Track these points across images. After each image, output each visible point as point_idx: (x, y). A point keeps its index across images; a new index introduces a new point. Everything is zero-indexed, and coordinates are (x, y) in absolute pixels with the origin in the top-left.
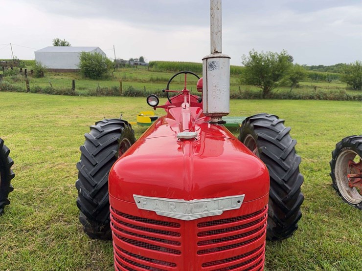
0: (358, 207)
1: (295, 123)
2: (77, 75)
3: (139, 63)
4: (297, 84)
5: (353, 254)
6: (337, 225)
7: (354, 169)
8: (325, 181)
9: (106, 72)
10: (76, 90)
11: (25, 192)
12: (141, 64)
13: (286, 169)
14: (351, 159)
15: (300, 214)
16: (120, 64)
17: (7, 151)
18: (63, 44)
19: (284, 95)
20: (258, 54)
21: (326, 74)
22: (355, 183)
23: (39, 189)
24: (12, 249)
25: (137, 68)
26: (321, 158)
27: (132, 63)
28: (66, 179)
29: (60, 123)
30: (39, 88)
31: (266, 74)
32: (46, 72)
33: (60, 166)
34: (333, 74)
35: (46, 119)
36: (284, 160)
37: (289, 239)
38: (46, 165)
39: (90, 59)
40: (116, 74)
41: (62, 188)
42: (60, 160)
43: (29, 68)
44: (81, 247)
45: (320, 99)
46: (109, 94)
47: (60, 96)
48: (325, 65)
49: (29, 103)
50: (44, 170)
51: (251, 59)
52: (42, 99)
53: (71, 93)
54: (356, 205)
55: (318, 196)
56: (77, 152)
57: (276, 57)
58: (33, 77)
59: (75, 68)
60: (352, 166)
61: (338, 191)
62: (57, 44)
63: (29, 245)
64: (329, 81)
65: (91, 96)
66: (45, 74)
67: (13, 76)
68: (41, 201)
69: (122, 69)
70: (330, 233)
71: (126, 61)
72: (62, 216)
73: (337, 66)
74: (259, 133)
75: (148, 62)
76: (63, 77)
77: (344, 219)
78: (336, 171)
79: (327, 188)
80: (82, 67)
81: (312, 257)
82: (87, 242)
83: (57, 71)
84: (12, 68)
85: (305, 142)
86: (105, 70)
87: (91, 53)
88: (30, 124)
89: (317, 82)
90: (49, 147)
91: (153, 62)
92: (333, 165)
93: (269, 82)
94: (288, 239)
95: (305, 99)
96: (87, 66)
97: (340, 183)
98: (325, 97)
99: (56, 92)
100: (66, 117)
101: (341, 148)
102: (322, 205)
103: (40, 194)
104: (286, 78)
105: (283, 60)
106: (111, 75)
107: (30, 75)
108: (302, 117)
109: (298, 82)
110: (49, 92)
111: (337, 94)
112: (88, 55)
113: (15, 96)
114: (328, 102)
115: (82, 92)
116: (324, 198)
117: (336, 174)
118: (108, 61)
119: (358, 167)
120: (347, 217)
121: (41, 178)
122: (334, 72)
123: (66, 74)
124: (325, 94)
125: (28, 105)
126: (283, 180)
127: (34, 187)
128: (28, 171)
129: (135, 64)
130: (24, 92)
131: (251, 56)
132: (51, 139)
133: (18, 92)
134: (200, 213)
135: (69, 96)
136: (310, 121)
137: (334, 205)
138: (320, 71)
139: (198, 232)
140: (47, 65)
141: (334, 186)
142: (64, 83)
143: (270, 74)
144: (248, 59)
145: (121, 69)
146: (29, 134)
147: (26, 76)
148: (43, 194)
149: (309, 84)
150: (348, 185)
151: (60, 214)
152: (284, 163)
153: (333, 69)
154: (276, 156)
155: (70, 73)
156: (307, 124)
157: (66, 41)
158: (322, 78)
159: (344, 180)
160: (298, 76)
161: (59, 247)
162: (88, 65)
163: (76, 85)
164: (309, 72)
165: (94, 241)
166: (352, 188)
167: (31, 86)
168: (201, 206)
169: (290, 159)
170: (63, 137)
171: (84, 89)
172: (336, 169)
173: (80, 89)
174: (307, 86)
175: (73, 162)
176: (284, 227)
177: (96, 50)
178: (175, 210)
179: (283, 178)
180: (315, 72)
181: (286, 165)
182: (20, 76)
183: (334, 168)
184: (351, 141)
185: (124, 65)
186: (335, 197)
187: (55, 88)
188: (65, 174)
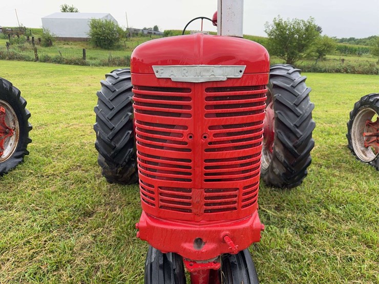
0: (371, 164)
1: (317, 93)
2: (87, 44)
3: (153, 32)
4: (324, 57)
5: (359, 201)
6: (347, 179)
7: (371, 129)
8: (341, 143)
9: (118, 41)
10: (87, 60)
11: (42, 146)
12: (155, 33)
13: (299, 115)
14: (369, 118)
15: (309, 160)
16: (134, 34)
17: (24, 102)
18: (72, 10)
19: (309, 68)
20: (283, 22)
21: (356, 46)
22: (370, 143)
23: (56, 144)
24: (35, 190)
25: (150, 37)
26: (340, 124)
27: (146, 32)
28: (81, 137)
29: (72, 90)
30: (48, 57)
31: (290, 44)
32: (54, 41)
33: (74, 126)
34: (364, 47)
35: (57, 87)
36: (297, 106)
37: (299, 188)
38: (61, 125)
39: (100, 27)
40: (129, 44)
41: (78, 144)
42: (74, 122)
43: (36, 37)
44: (99, 189)
45: (347, 73)
46: (121, 64)
47: (70, 65)
48: (356, 38)
49: (38, 72)
50: (59, 129)
51: (275, 27)
52: (51, 69)
53: (81, 62)
54: (369, 162)
55: (332, 155)
56: (91, 115)
57: (302, 25)
58: (41, 46)
59: (85, 36)
60: (369, 125)
61: (353, 151)
62: (64, 10)
63: (50, 187)
64: (360, 55)
65: (103, 66)
66: (53, 43)
67: (20, 45)
68: (59, 154)
69: (135, 39)
70: (339, 184)
71: (139, 30)
72: (80, 166)
73: (370, 38)
74: (275, 82)
75: (163, 31)
76: (73, 46)
77: (355, 174)
78: (352, 132)
79: (342, 148)
80: (93, 35)
81: (319, 203)
82: (105, 186)
83: (66, 40)
84: (18, 36)
85: (325, 110)
86: (117, 40)
87: (101, 20)
88: (41, 90)
89: (346, 56)
90: (63, 110)
91: (168, 31)
92: (350, 125)
93: (293, 53)
94: (297, 188)
95: (330, 72)
96: (98, 34)
97: (355, 143)
98: (352, 70)
99: (66, 61)
100: (78, 85)
101: (359, 107)
102: (335, 162)
103: (57, 149)
104: (312, 49)
105: (310, 29)
106: (123, 44)
107: (38, 44)
108: (325, 88)
109: (325, 55)
110: (59, 61)
111: (366, 67)
112: (98, 23)
113: (24, 65)
114: (356, 75)
115: (93, 62)
116: (338, 156)
117: (352, 134)
118: (120, 30)
119: (375, 127)
120: (359, 172)
121: (57, 136)
122: (366, 45)
123: (76, 43)
124: (353, 67)
125: (38, 74)
126: (295, 125)
127: (51, 143)
128: (44, 130)
129: (149, 33)
130: (32, 61)
131: (275, 23)
132: (64, 104)
133: (27, 61)
134: (208, 77)
135: (79, 66)
136: (333, 92)
137: (347, 162)
138: (350, 43)
139: (205, 97)
140: (55, 33)
141: (350, 147)
142: (74, 52)
143: (295, 44)
144: (272, 27)
145: (133, 38)
146: (41, 99)
147: (34, 44)
148: (61, 148)
149: (337, 57)
150: (363, 145)
151: (78, 164)
152: (297, 109)
153: (365, 42)
154: (290, 103)
155: (80, 43)
156: (329, 94)
157: (74, 7)
158: (352, 52)
159: (360, 140)
160: (325, 48)
161: (79, 189)
162: (100, 33)
163: (86, 55)
164: (339, 44)
165: (112, 185)
166: (367, 147)
167: (39, 55)
168: (208, 71)
169: (303, 105)
170: (76, 102)
171: (95, 59)
172: (353, 130)
173: (91, 58)
174: (335, 59)
175: (87, 123)
176: (293, 172)
177: (107, 16)
178: (187, 74)
179: (295, 123)
180: (345, 45)
181: (299, 111)
182: (27, 45)
183: (351, 128)
184: (369, 98)
185: (137, 34)
186: (349, 156)
187: (65, 57)
188: (81, 133)
